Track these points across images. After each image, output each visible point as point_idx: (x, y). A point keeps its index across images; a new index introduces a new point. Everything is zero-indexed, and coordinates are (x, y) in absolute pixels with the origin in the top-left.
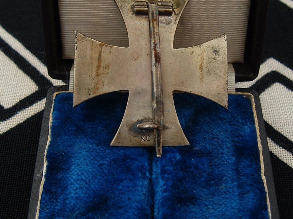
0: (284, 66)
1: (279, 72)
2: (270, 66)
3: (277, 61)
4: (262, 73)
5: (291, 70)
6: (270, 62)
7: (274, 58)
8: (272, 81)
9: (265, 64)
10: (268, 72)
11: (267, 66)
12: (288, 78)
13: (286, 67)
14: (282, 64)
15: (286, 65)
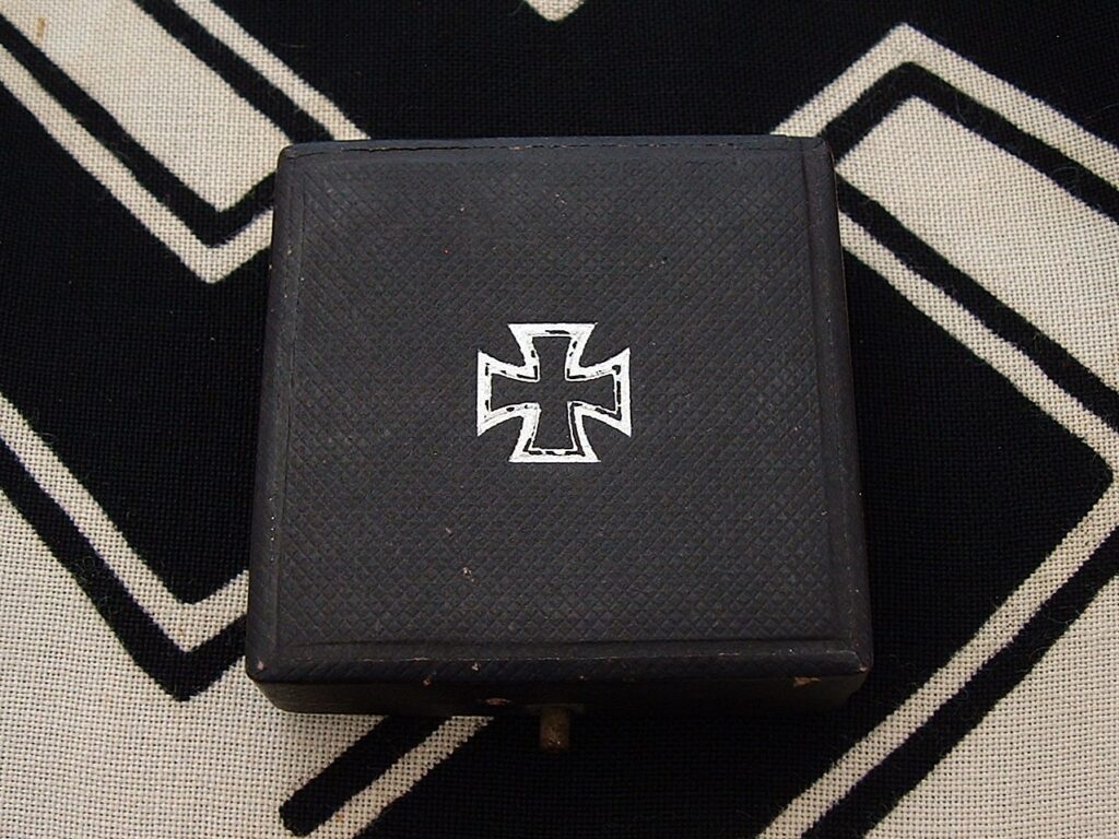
0: (936, 45)
1: (923, 65)
2: (899, 48)
3: (918, 34)
4: (876, 71)
5: (954, 55)
6: (900, 38)
7: (910, 25)
8: (901, 93)
9: (886, 45)
10: (892, 67)
11: (889, 51)
12: (946, 79)
13: (942, 47)
14: (930, 41)
15: (941, 42)
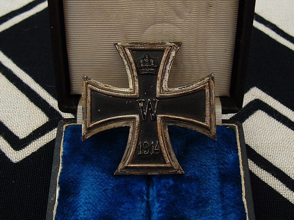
0: (266, 94)
1: (262, 100)
2: (253, 94)
3: (260, 90)
4: (246, 101)
5: (272, 98)
6: (254, 91)
7: (257, 87)
8: (255, 109)
9: (249, 93)
10: (251, 100)
11: (250, 95)
12: (270, 105)
13: (268, 95)
14: (264, 93)
15: (267, 94)
